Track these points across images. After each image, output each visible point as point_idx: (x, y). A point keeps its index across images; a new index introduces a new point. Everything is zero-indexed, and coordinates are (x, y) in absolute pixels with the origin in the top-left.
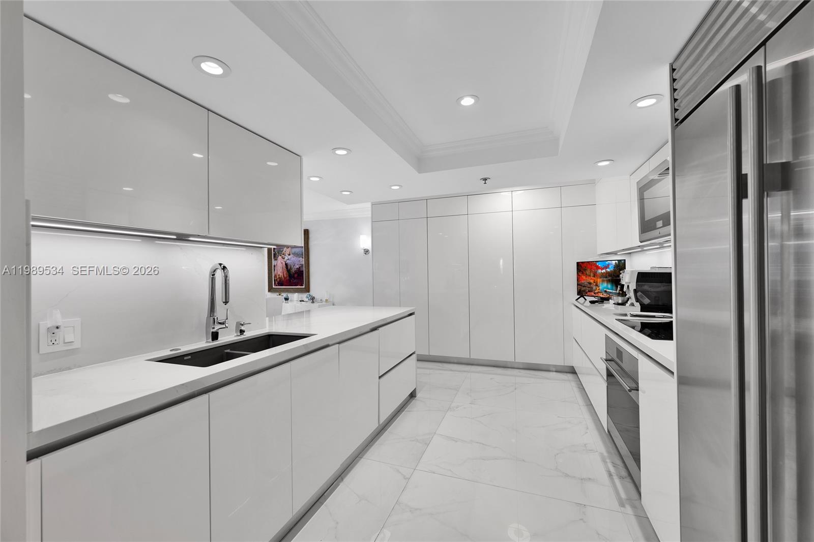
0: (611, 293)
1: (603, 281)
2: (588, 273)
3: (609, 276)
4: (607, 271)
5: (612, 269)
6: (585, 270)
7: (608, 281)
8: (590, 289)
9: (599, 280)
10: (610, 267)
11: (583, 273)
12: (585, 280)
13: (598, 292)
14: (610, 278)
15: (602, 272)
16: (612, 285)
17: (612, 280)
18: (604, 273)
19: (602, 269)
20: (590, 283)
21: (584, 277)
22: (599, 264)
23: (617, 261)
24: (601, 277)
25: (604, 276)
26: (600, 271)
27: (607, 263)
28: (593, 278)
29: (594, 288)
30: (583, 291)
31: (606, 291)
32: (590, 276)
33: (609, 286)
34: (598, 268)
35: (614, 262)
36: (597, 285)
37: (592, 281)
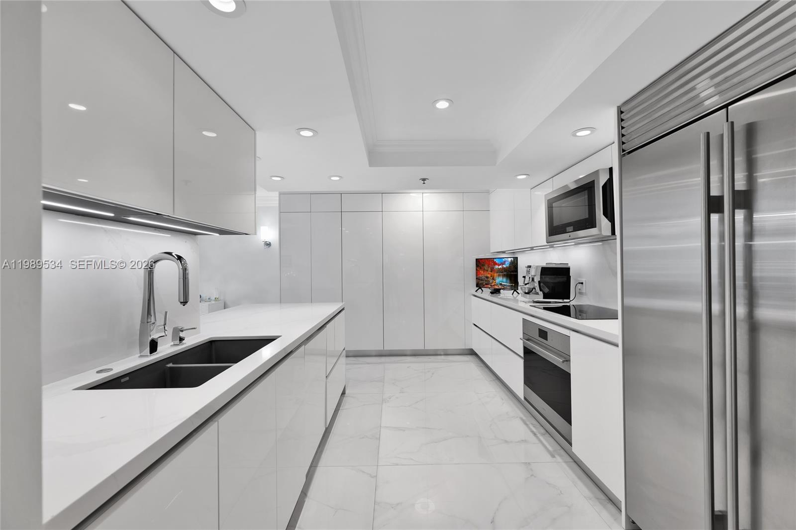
0: (505, 285)
1: (499, 276)
2: (485, 268)
3: (505, 271)
4: (503, 267)
5: (508, 265)
6: (483, 265)
7: (504, 276)
8: (487, 282)
9: (495, 274)
10: (506, 263)
11: (481, 268)
12: (483, 274)
13: (494, 285)
14: (505, 273)
15: (499, 267)
16: (507, 279)
17: (507, 275)
18: (500, 268)
19: (499, 265)
20: (487, 277)
21: (482, 272)
22: (497, 261)
23: (512, 259)
24: (497, 272)
25: (500, 271)
26: (497, 267)
27: (504, 259)
28: (490, 273)
29: (491, 281)
30: (481, 284)
31: (501, 284)
32: (487, 271)
33: (505, 280)
34: (495, 264)
35: (510, 259)
36: (493, 279)
37: (489, 276)
